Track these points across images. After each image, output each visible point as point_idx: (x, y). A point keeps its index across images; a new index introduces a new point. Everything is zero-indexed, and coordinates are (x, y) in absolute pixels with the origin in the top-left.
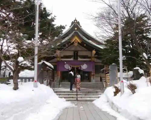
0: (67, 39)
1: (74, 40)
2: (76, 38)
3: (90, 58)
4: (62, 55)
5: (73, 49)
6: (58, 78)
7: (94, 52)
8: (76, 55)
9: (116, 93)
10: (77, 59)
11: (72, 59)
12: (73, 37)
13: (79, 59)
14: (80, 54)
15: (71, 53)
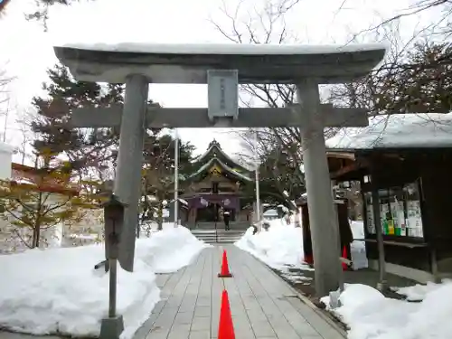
0: (203, 168)
1: (211, 170)
2: (215, 167)
3: (233, 191)
4: (198, 189)
5: (212, 179)
6: (193, 218)
7: (238, 184)
8: (215, 188)
9: (255, 232)
10: (217, 192)
11: (211, 193)
12: (212, 165)
13: (220, 193)
14: (221, 185)
15: (209, 186)
